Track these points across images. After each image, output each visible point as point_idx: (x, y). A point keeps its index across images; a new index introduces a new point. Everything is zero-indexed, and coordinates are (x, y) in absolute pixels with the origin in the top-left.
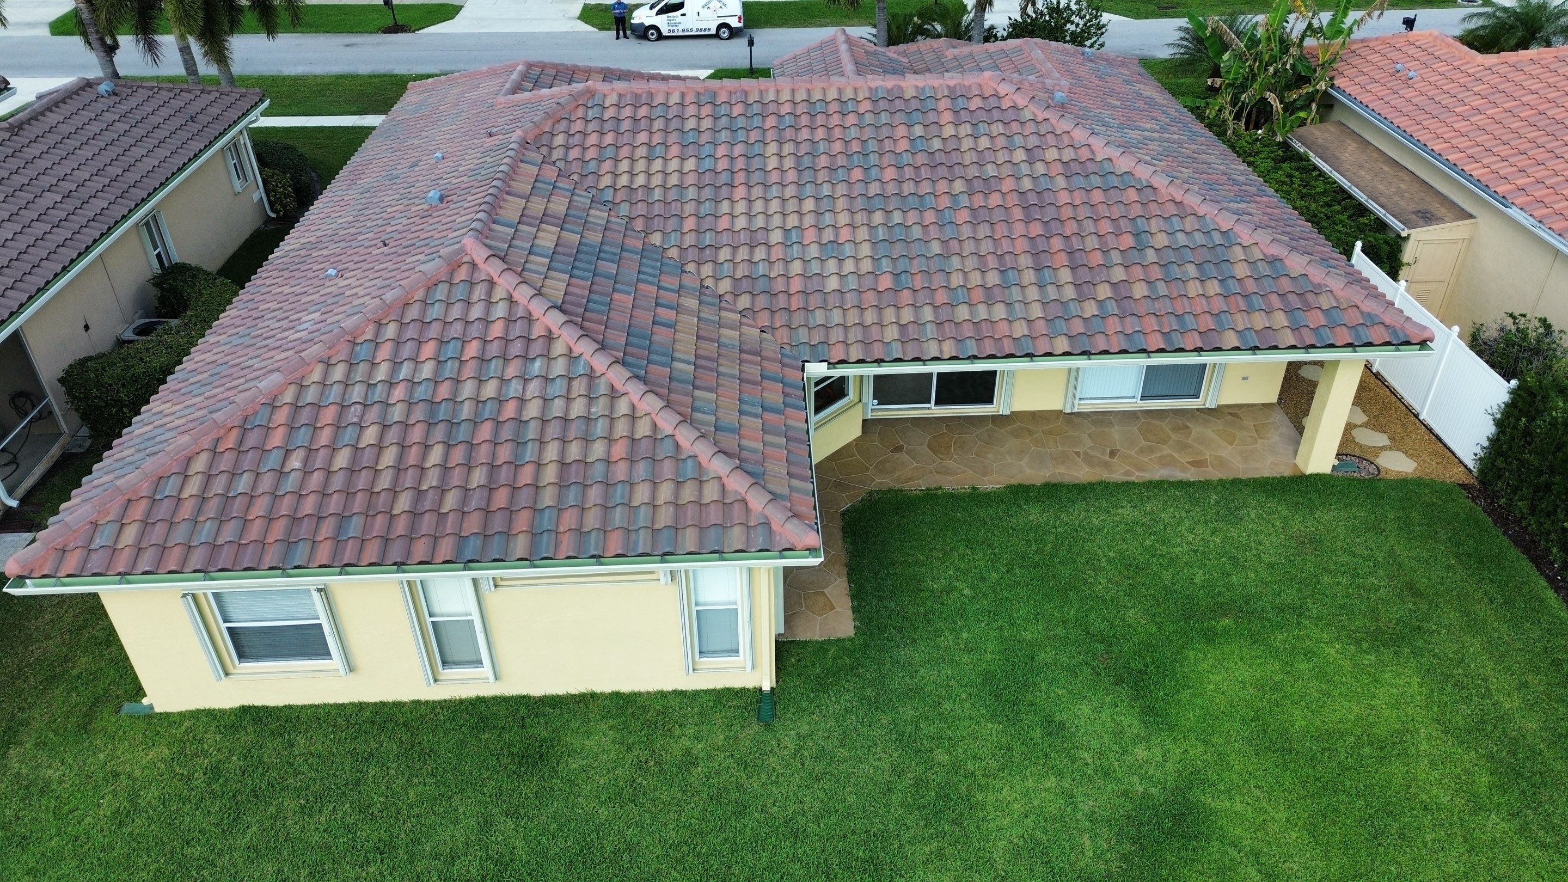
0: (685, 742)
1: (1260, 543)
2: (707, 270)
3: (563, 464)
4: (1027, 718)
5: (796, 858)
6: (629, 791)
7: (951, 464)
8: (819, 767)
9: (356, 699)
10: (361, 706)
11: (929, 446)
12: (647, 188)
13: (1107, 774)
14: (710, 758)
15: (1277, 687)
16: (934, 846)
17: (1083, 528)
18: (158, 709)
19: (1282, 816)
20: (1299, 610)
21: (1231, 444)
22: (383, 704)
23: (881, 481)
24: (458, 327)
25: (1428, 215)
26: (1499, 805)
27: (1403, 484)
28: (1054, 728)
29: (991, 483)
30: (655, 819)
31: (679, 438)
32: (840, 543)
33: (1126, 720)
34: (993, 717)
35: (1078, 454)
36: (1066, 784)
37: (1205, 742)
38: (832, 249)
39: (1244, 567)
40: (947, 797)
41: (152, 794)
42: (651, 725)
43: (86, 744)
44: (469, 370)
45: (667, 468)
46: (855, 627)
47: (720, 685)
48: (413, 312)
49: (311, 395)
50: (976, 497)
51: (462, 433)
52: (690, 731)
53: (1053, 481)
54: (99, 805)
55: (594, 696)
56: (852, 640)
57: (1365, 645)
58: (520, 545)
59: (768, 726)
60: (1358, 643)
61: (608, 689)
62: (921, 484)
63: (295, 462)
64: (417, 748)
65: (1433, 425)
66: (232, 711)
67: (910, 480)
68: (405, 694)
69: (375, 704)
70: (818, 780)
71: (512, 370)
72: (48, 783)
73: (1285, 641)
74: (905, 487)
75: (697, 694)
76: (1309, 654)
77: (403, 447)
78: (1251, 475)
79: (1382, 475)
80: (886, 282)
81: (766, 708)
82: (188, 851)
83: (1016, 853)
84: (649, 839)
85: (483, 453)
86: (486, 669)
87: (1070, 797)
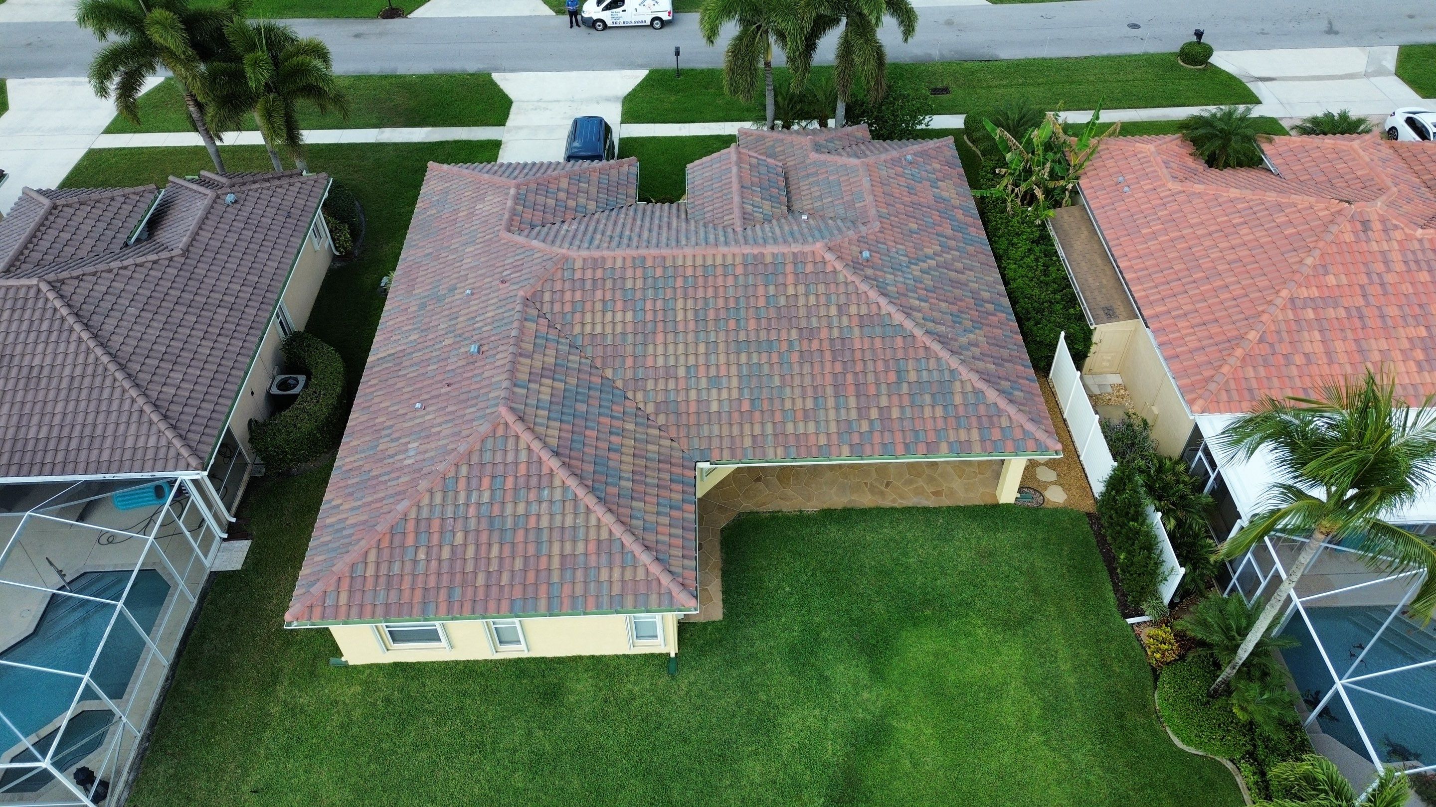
0: (629, 686)
1: (959, 556)
2: (640, 396)
3: (562, 556)
4: (810, 674)
5: (684, 754)
6: (600, 715)
7: (789, 492)
8: (699, 702)
9: (454, 659)
10: (457, 663)
11: (778, 477)
12: (603, 335)
13: (846, 707)
14: (642, 696)
15: (946, 655)
16: (753, 748)
17: (860, 544)
18: (350, 663)
19: (928, 732)
20: (969, 605)
21: (960, 477)
22: (468, 661)
23: (747, 505)
24: (501, 468)
25: (1111, 313)
26: (1039, 727)
27: (1056, 512)
28: (823, 679)
29: (812, 506)
30: (614, 731)
31: (623, 540)
32: (719, 552)
33: (861, 675)
34: (792, 673)
35: (866, 484)
36: (824, 713)
37: (900, 689)
38: (715, 381)
39: (946, 574)
40: (763, 721)
41: (357, 714)
42: (611, 676)
43: (316, 684)
44: (509, 497)
45: (618, 558)
46: (724, 613)
47: (648, 652)
48: (475, 459)
49: (425, 513)
50: (802, 519)
51: (508, 536)
52: (632, 679)
53: (849, 506)
54: (332, 720)
55: (580, 658)
56: (720, 622)
57: (999, 628)
58: (543, 603)
59: (673, 677)
60: (995, 626)
61: (588, 654)
62: (771, 507)
63: (422, 556)
64: (489, 689)
65: (1085, 466)
66: (389, 665)
67: (763, 504)
68: (480, 657)
69: (464, 661)
70: (698, 709)
71: (532, 496)
72: (302, 707)
73: (957, 626)
74: (760, 510)
75: (635, 656)
76: (967, 635)
77: (478, 545)
78: (967, 504)
79: (1045, 505)
80: (746, 406)
81: (672, 666)
82: (383, 745)
83: (794, 751)
84: (611, 743)
85: (520, 548)
86: (523, 646)
87: (825, 720)
